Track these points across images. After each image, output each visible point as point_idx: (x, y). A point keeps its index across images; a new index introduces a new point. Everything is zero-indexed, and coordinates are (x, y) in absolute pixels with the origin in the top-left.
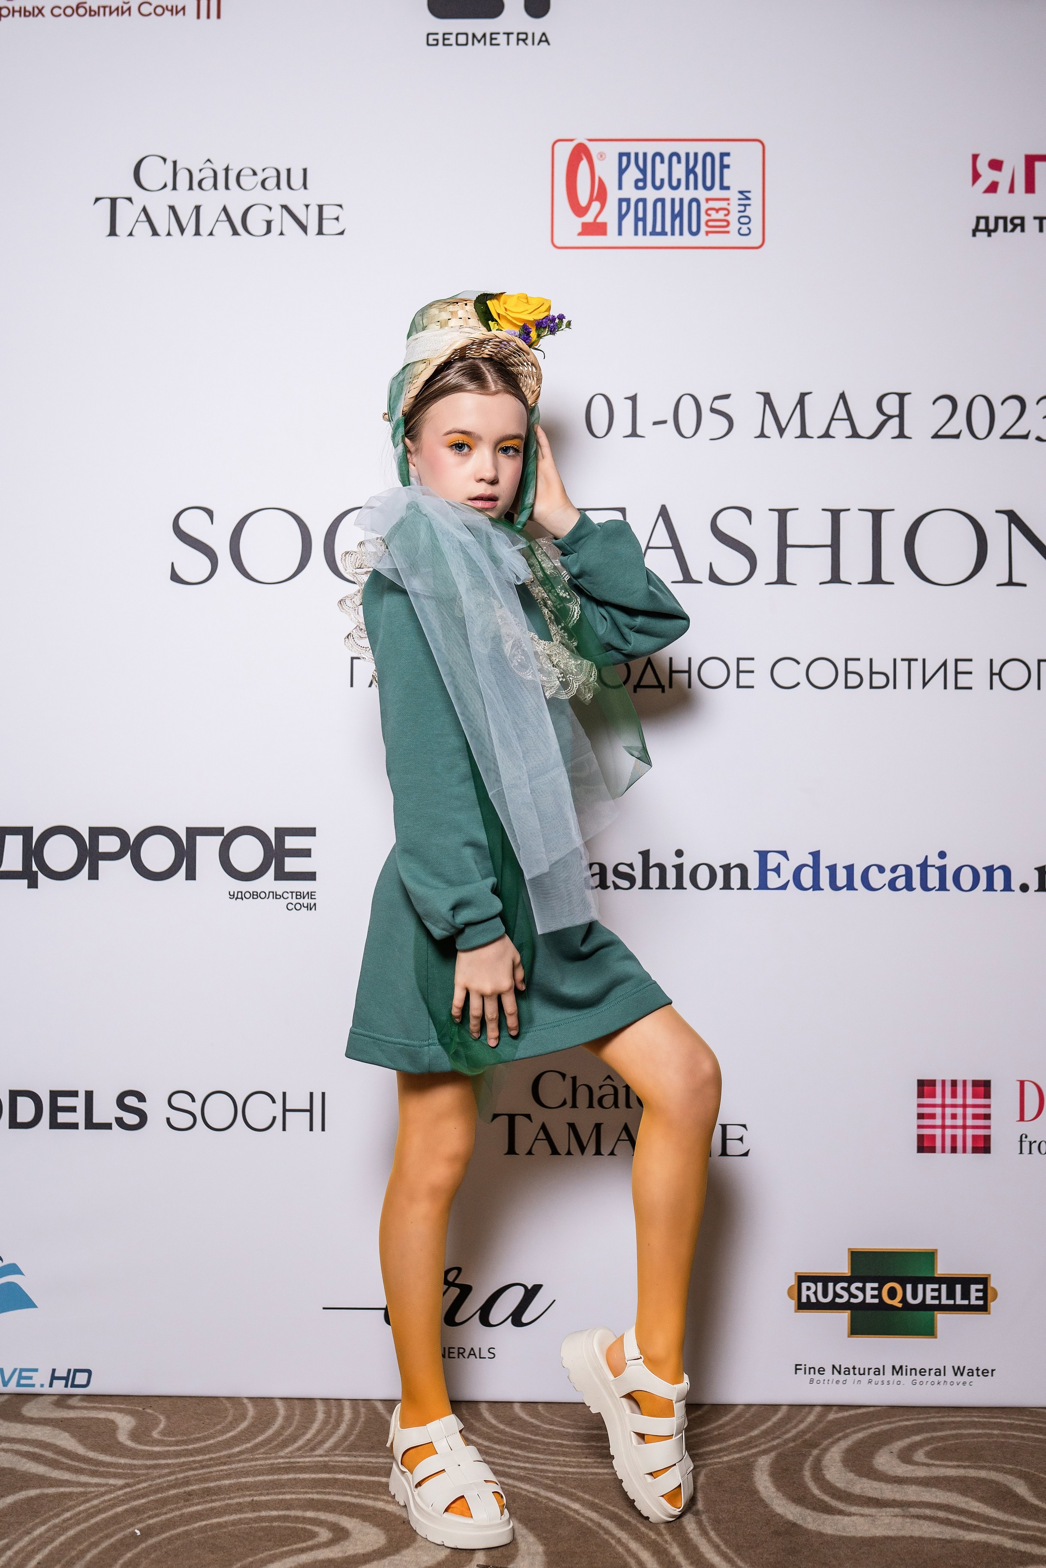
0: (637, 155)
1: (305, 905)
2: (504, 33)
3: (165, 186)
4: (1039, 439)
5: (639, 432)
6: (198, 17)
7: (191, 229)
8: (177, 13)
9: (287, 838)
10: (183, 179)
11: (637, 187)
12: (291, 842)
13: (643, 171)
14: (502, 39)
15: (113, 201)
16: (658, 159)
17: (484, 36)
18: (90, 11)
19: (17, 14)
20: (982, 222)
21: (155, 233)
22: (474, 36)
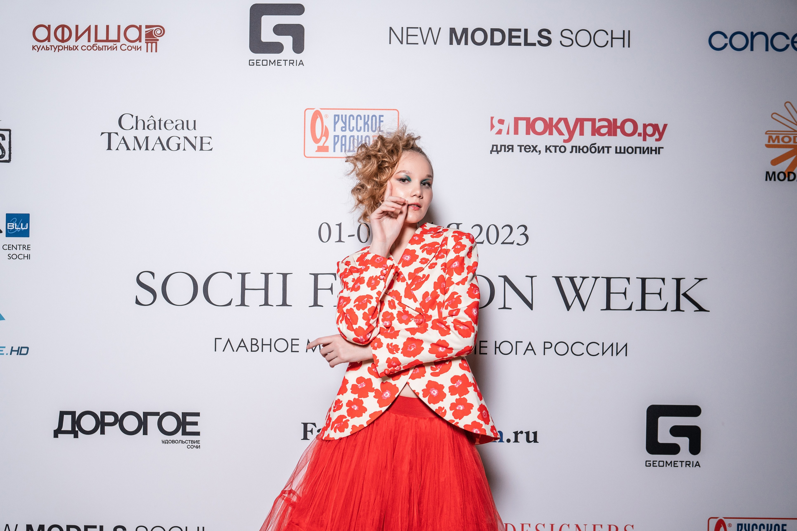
0: (342, 115)
1: (195, 446)
2: (283, 60)
3: (132, 128)
4: (518, 244)
5: (342, 240)
6: (147, 51)
7: (144, 147)
8: (138, 50)
9: (187, 417)
10: (140, 124)
11: (342, 130)
12: (189, 419)
13: (345, 123)
14: (282, 63)
15: (110, 134)
16: (351, 118)
17: (275, 61)
18: (99, 48)
19: (66, 49)
20: (495, 147)
21: (128, 149)
22: (270, 61)
